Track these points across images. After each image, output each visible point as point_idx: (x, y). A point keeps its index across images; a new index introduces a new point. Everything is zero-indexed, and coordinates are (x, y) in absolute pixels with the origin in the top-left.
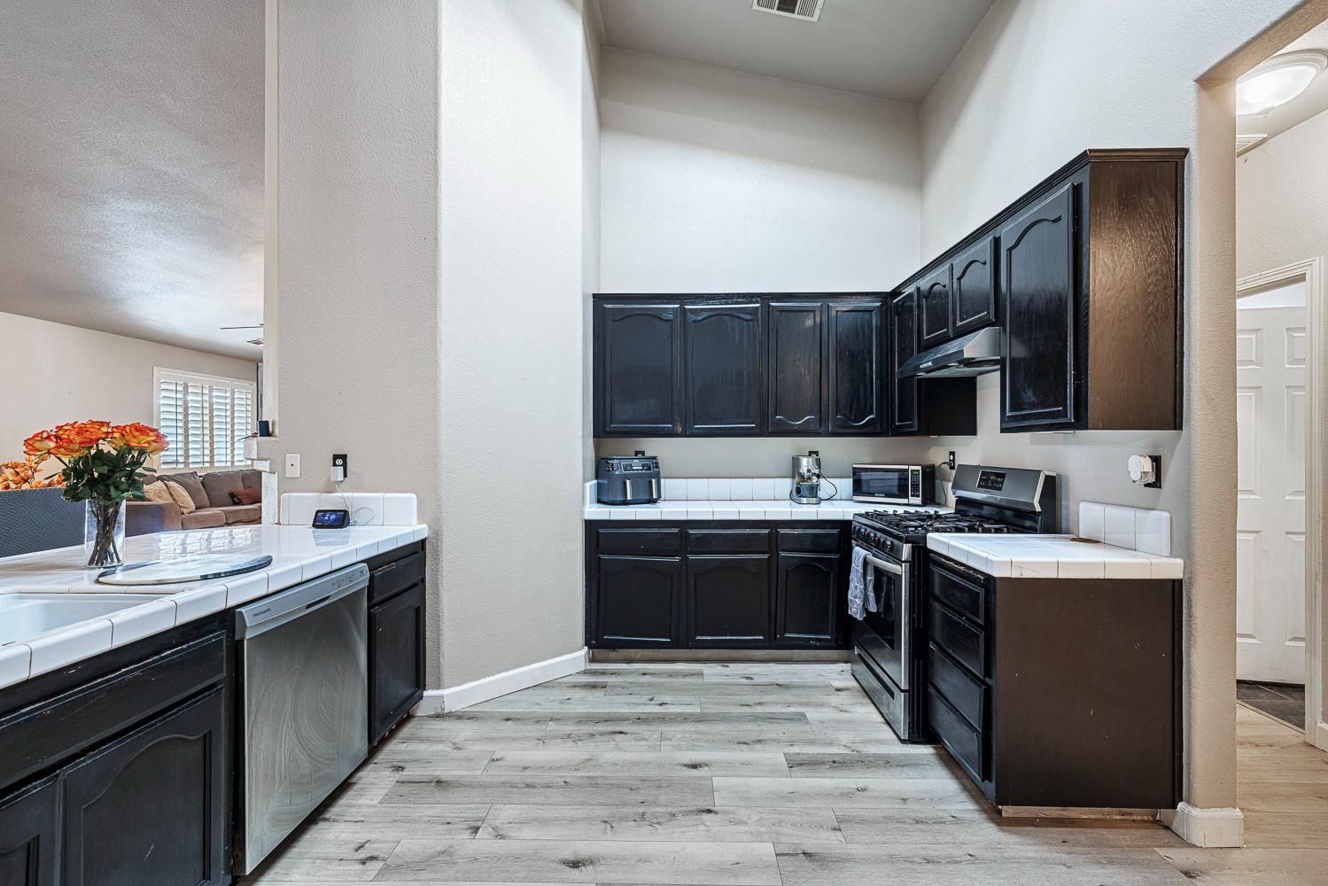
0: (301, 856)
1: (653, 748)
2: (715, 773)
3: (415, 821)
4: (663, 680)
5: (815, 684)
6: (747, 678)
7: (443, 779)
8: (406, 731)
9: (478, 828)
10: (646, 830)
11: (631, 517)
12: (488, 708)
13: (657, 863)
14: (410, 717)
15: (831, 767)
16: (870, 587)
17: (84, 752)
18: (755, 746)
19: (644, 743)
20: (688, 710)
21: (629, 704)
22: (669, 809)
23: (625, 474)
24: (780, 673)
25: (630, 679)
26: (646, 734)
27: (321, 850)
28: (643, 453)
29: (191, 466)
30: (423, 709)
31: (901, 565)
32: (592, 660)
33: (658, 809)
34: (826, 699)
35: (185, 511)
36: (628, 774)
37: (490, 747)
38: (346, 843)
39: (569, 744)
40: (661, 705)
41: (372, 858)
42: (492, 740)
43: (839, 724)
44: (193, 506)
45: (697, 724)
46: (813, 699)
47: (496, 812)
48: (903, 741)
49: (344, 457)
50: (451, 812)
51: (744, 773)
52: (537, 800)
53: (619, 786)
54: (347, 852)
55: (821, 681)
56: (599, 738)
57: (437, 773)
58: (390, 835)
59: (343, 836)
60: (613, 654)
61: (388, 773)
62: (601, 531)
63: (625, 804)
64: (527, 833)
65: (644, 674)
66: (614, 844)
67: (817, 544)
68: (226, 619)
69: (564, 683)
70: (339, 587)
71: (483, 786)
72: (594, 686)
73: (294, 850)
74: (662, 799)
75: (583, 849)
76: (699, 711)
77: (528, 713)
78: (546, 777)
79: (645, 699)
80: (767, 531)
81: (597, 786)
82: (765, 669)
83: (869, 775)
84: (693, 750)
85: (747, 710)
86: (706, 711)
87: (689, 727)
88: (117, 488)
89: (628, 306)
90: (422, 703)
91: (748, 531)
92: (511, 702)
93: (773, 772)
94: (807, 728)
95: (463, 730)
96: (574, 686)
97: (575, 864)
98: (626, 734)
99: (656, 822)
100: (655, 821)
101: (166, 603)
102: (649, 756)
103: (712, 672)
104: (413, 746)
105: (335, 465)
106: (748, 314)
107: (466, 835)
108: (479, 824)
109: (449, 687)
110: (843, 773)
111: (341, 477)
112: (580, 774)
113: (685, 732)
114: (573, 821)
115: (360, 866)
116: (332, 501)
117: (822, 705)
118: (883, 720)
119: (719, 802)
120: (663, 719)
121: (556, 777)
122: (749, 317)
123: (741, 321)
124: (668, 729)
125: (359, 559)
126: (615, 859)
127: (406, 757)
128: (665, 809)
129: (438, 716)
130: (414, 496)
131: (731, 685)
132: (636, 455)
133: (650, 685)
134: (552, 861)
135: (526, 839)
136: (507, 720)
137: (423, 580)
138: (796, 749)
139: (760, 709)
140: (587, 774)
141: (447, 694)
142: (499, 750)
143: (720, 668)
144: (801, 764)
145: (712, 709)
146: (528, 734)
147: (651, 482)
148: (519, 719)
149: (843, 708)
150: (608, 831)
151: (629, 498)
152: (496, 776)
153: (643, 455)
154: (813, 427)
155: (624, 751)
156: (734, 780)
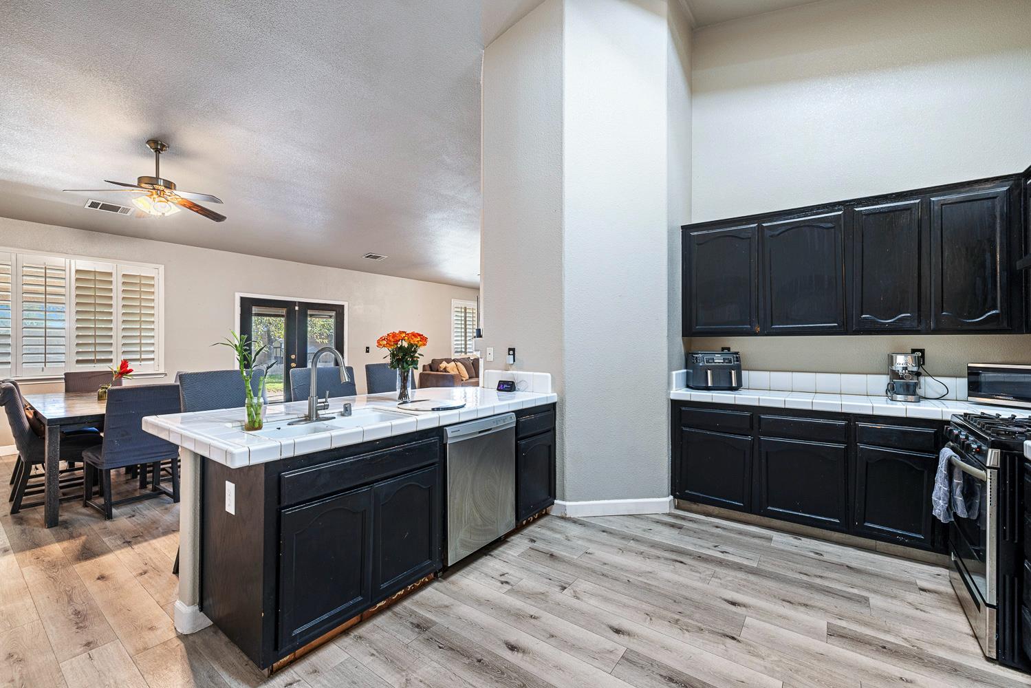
0: (476, 569)
1: (703, 580)
2: (750, 614)
3: (533, 572)
4: (733, 535)
5: (894, 577)
6: (817, 553)
7: (554, 554)
8: (542, 521)
9: (565, 588)
10: (676, 631)
11: (709, 400)
12: (593, 521)
13: (676, 654)
14: (547, 514)
15: (877, 650)
16: (958, 491)
17: (382, 479)
18: (799, 607)
19: (698, 575)
20: (746, 562)
21: (695, 545)
22: (699, 625)
23: (708, 366)
24: (857, 558)
25: (704, 528)
26: (701, 569)
27: (485, 569)
28: (729, 349)
29: (468, 354)
30: (554, 511)
31: (986, 471)
32: (677, 507)
33: (690, 621)
34: (901, 593)
35: (464, 379)
36: (676, 591)
37: (587, 544)
38: (497, 570)
39: (640, 558)
40: (722, 552)
41: (507, 583)
42: (590, 541)
43: (907, 619)
44: (467, 377)
45: (750, 575)
46: (886, 590)
47: (578, 583)
48: (989, 659)
49: (513, 350)
50: (553, 574)
51: (779, 624)
52: (606, 585)
53: (666, 596)
54: (496, 575)
55: (906, 577)
56: (662, 560)
57: (552, 550)
58: (518, 574)
59: (497, 566)
60: (694, 507)
61: (526, 541)
62: (683, 409)
63: (665, 609)
64: (593, 601)
65: (717, 527)
66: (648, 630)
67: (904, 440)
68: (439, 431)
69: (651, 518)
70: (497, 424)
71: (575, 565)
72: (673, 526)
73: (474, 565)
74: (697, 616)
75: (625, 624)
76: (756, 566)
77: (619, 531)
78: (616, 573)
79: (711, 545)
80: (843, 423)
81: (650, 590)
82: (840, 551)
83: (922, 672)
84: (737, 592)
85: (805, 578)
86: (761, 567)
87: (741, 575)
88: (407, 363)
89: (711, 232)
90: (554, 507)
91: (822, 421)
92: (610, 521)
93: (811, 632)
94: (865, 611)
95: (574, 530)
96: (658, 522)
97: (618, 631)
98: (685, 564)
99: (686, 629)
100: (685, 627)
101: (413, 419)
102: (699, 585)
103: (781, 540)
104: (544, 531)
105: (509, 354)
106: (828, 223)
107: (558, 589)
108: (567, 586)
109: (570, 501)
110: (890, 660)
111: (512, 362)
112: (640, 579)
113: (736, 577)
114: (625, 606)
115: (500, 584)
116: (507, 376)
117: (895, 597)
118: (971, 633)
119: (744, 635)
120: (720, 563)
121: (624, 576)
122: (830, 225)
123: (819, 229)
124: (721, 571)
125: (510, 410)
126: (646, 639)
127: (538, 536)
128: (696, 623)
129: (564, 518)
130: (549, 375)
131: (797, 554)
132: (722, 351)
133: (719, 536)
134: (602, 623)
135: (590, 604)
136: (604, 531)
137: (554, 429)
138: (843, 624)
139: (818, 581)
140: (646, 581)
141: (568, 505)
142: (592, 548)
143: (791, 538)
144: (842, 637)
145: (769, 568)
146: (615, 544)
147: (731, 373)
148: (611, 533)
149: (921, 607)
150: (647, 620)
151: (710, 385)
152: (585, 561)
153: (729, 350)
154: (907, 325)
155: (679, 575)
156: (767, 626)
